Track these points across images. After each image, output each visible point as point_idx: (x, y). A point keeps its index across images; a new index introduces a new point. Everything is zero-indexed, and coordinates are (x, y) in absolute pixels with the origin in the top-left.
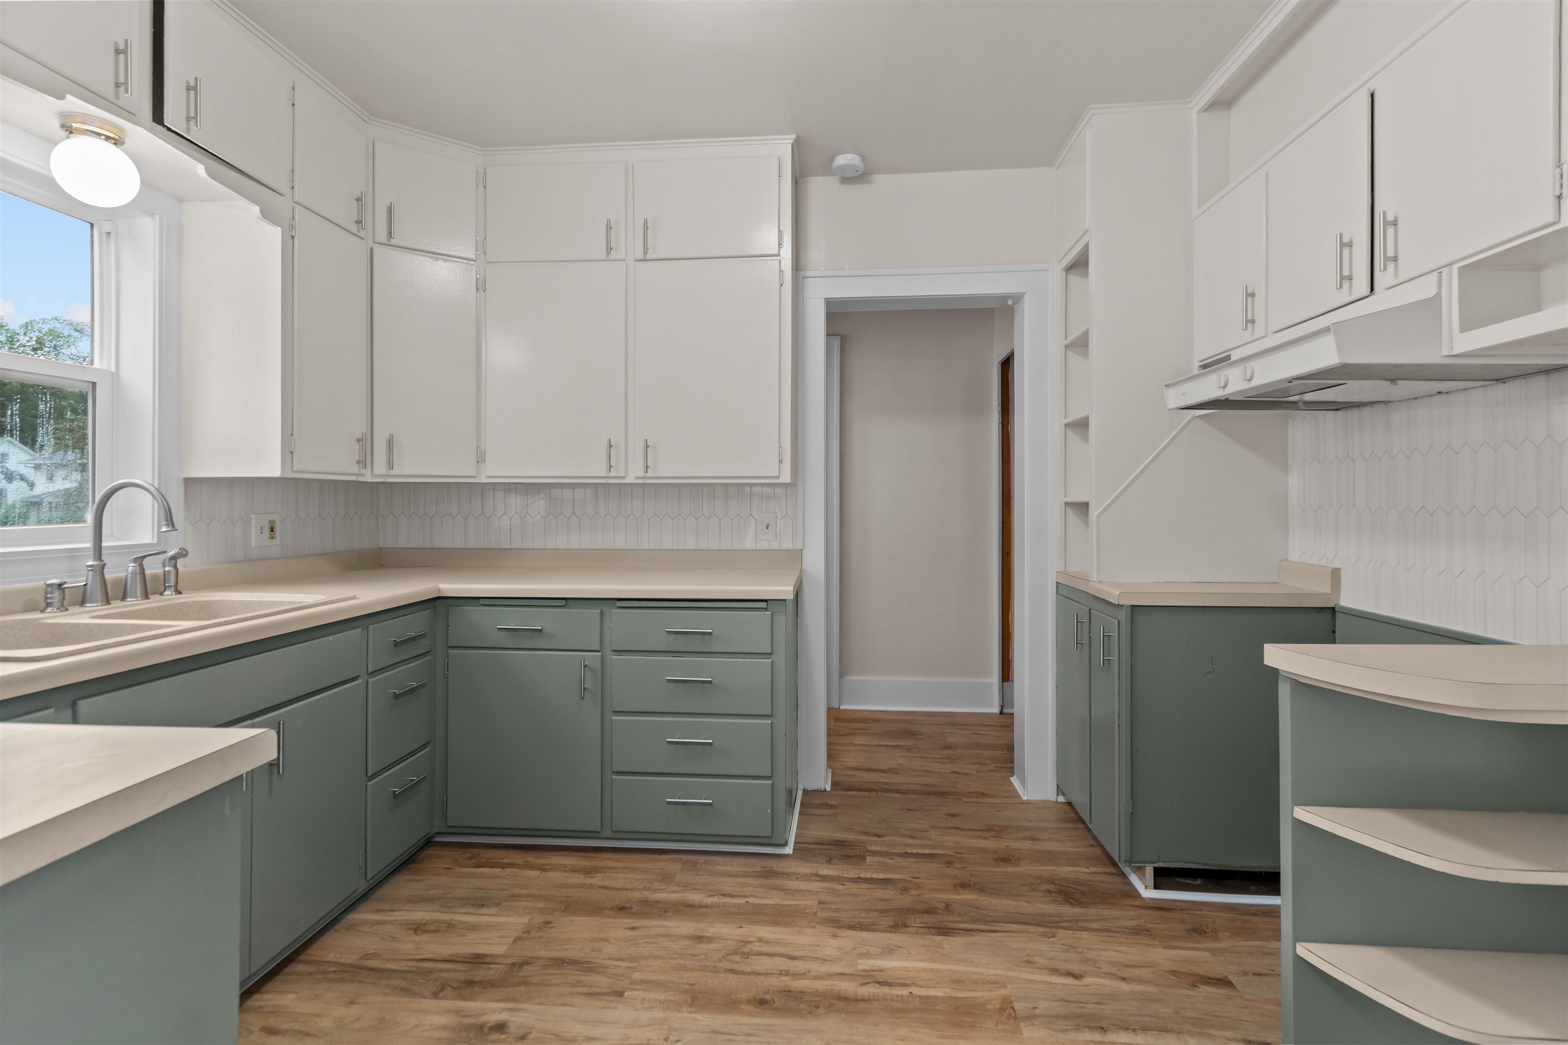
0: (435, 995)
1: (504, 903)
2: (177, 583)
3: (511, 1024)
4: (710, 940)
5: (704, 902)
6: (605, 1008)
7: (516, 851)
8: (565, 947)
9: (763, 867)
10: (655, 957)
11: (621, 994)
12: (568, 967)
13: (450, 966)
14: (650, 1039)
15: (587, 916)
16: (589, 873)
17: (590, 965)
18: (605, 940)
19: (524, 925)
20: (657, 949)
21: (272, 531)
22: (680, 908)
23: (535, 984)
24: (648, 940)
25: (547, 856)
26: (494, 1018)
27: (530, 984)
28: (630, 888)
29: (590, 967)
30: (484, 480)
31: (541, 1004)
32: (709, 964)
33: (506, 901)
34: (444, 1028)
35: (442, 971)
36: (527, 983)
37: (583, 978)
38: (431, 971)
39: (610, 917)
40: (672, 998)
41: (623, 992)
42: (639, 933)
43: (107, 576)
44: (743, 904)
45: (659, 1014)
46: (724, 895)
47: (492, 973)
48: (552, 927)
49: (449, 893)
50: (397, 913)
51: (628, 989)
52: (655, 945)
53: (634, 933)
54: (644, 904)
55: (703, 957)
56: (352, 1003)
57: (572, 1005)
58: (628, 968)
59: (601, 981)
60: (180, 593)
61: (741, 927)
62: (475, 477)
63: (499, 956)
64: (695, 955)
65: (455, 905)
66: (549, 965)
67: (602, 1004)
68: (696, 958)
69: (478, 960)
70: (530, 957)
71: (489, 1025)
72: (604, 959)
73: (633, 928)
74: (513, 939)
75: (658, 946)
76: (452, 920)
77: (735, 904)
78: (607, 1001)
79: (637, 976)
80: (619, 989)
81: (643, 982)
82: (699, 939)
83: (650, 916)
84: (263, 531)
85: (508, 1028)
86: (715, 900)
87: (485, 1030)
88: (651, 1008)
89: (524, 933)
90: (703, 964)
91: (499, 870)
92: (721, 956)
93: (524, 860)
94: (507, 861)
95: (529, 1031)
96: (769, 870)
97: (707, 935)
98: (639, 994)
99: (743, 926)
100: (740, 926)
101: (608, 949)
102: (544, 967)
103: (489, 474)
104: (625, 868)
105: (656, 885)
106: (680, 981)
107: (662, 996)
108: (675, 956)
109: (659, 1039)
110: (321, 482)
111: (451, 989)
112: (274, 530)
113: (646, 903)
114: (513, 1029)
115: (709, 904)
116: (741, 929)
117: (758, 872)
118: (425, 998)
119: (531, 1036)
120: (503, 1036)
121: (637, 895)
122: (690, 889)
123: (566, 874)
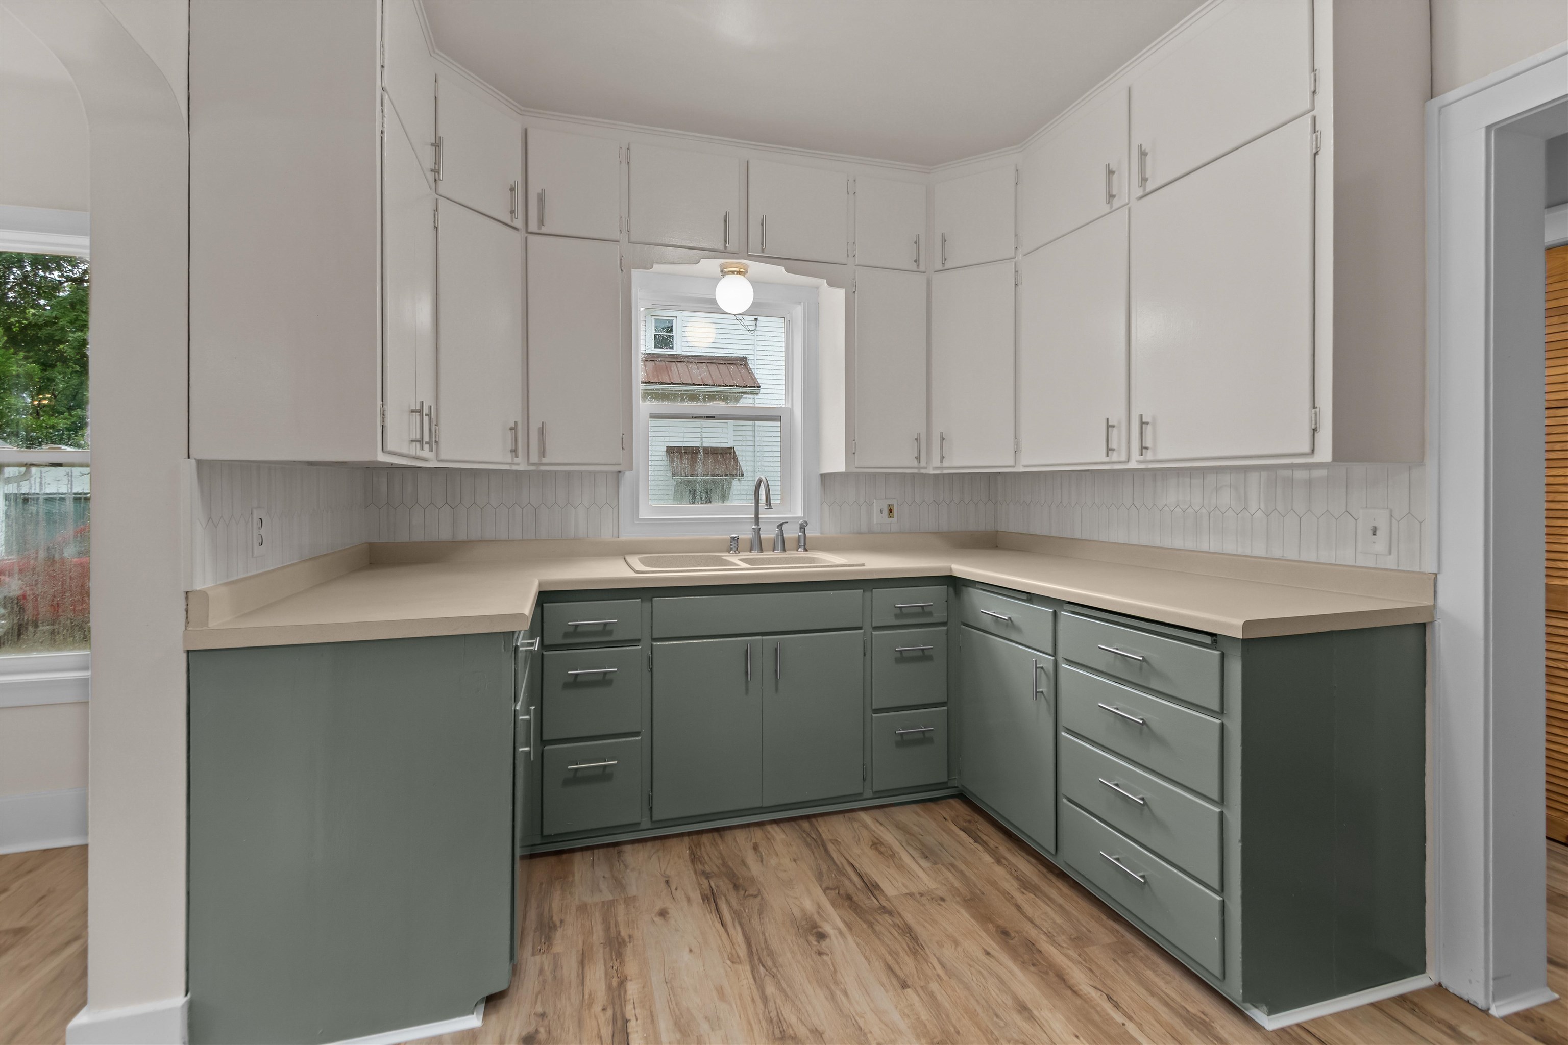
0: (825, 890)
1: (940, 865)
2: (805, 544)
3: (828, 940)
4: (1031, 1018)
5: (1081, 987)
6: (883, 985)
7: (1002, 835)
8: (926, 924)
9: (1202, 1013)
10: (968, 988)
11: (905, 986)
12: (907, 938)
13: (856, 879)
14: (871, 1032)
15: (974, 917)
16: (1026, 888)
17: (919, 950)
18: (956, 943)
19: (927, 888)
20: (979, 983)
21: (891, 512)
22: (1051, 973)
23: (874, 931)
24: (984, 972)
25: (1016, 853)
26: (827, 928)
27: (872, 927)
28: (1037, 923)
29: (917, 950)
30: (1022, 470)
31: (858, 944)
32: (996, 1033)
33: (943, 865)
34: (803, 910)
35: (850, 879)
36: (871, 925)
37: (902, 954)
38: (845, 874)
39: (986, 931)
40: (929, 1026)
41: (909, 987)
42: (986, 961)
43: (761, 536)
44: (1116, 1023)
45: (903, 1025)
46: (1109, 998)
47: (867, 902)
48: (940, 905)
49: (922, 835)
50: (881, 828)
51: (915, 989)
52: (983, 981)
53: (983, 958)
54: (1027, 944)
55: (1002, 1024)
56: (795, 860)
57: (869, 963)
58: (938, 976)
59: (909, 965)
60: (807, 550)
61: (1077, 1037)
62: (1014, 467)
63: (885, 896)
64: (997, 1016)
65: (913, 845)
66: (899, 926)
67: (885, 979)
68: (995, 1019)
69: (872, 888)
70: (898, 912)
71: (820, 930)
72: (934, 955)
73: (988, 953)
74: (908, 892)
75: (984, 983)
76: (898, 853)
77: (1108, 1015)
78: (891, 982)
79: (934, 986)
80: (909, 983)
81: (932, 995)
82: (1023, 1009)
83: (1014, 954)
84: (883, 512)
85: (824, 941)
86: (1094, 994)
87: (815, 931)
88: (905, 1015)
89: (919, 894)
90: (992, 1028)
91: (972, 841)
92: (1017, 1038)
93: (997, 845)
94: (985, 838)
95: (828, 952)
96: (1205, 1021)
97: (1035, 1012)
98: (915, 999)
99: (1081, 1038)
100: (1078, 1034)
101: (948, 952)
102: (895, 925)
103: (1026, 463)
104: (1060, 906)
105: (1062, 939)
106: (954, 1021)
107: (924, 1016)
108: (983, 1002)
109: (875, 1039)
110: (887, 475)
111: (837, 892)
112: (892, 511)
113: (1030, 945)
114: (824, 944)
115: (1081, 993)
116: (1075, 1039)
117: (1188, 1011)
118: (821, 887)
119: (825, 957)
120: (815, 943)
121: (1033, 933)
122: (1086, 967)
123: (1008, 876)
